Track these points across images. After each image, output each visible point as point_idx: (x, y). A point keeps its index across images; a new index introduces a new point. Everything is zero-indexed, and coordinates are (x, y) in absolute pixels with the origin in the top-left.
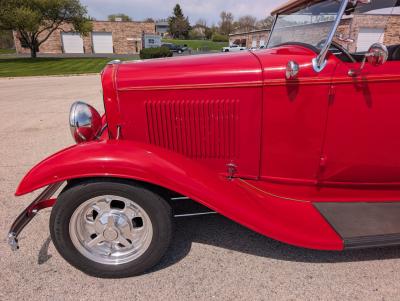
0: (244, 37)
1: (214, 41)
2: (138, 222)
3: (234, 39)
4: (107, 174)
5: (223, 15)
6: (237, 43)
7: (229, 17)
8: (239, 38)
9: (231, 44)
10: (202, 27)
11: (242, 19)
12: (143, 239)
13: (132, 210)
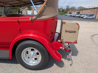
0: (71, 12)
1: (64, 12)
3: (69, 12)
5: (67, 6)
7: (69, 7)
8: (70, 12)
10: (61, 9)
11: (72, 7)
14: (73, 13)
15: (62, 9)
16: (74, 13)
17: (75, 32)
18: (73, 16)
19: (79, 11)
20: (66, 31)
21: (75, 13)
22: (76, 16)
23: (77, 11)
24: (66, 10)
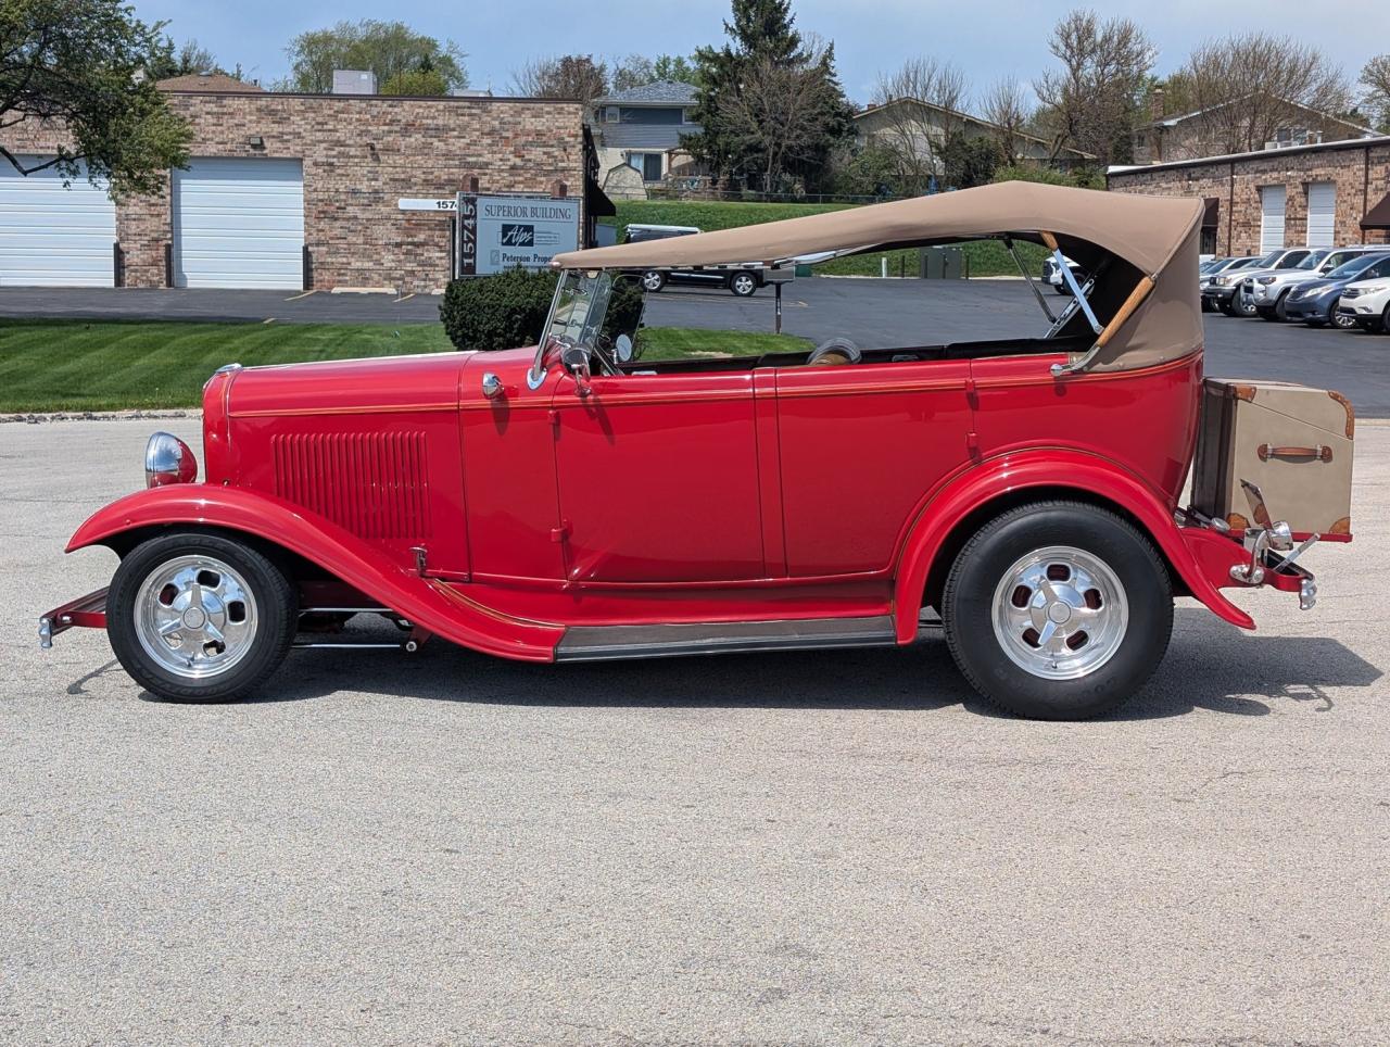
2: (236, 611)
4: (201, 520)
5: (1079, 40)
7: (1120, 47)
12: (241, 640)
13: (233, 586)
14: (1271, 234)
15: (944, 114)
16: (1296, 223)
17: (1327, 455)
18: (1269, 312)
20: (1263, 453)
21: (1321, 231)
22: (1354, 294)
23: (1371, 175)
24: (1070, 141)
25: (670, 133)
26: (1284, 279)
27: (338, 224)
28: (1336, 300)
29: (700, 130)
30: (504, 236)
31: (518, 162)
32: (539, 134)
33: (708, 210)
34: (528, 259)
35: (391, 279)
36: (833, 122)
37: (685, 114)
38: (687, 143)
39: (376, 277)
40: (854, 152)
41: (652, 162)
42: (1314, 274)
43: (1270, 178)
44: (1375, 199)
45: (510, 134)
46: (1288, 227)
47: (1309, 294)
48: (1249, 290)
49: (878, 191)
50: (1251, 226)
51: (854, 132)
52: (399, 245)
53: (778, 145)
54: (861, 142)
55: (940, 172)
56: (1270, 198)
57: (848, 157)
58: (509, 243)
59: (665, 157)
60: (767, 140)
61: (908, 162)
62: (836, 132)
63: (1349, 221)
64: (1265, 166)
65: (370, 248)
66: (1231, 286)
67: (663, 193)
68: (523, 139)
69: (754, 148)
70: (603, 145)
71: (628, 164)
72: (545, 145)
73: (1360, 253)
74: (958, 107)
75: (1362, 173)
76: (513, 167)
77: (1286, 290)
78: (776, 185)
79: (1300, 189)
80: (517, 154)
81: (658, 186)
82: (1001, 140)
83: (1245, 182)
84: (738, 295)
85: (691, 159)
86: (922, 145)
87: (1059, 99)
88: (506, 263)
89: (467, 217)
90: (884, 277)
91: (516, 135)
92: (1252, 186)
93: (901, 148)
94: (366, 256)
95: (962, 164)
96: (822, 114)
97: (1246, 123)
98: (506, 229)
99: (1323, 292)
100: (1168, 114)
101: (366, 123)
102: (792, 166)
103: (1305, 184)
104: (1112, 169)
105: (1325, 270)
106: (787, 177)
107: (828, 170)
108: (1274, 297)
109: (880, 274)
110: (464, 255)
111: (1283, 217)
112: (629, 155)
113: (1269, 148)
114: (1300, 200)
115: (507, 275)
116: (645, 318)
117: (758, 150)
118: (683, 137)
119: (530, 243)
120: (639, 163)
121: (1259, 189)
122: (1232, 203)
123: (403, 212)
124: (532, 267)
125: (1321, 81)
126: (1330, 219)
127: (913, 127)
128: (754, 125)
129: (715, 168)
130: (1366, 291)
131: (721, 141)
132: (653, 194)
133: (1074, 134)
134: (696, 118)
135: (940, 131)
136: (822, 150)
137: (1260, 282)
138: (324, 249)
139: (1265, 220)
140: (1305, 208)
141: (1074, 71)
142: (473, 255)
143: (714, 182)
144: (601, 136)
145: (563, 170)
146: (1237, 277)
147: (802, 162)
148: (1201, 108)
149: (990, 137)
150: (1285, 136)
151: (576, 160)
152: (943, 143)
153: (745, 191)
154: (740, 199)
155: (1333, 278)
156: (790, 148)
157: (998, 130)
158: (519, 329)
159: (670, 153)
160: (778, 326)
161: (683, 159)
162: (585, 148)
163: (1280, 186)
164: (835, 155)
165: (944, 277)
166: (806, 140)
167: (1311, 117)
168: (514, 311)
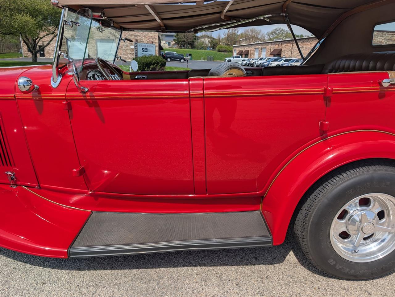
0: (247, 49)
1: (219, 51)
3: (238, 50)
6: (241, 54)
8: (242, 49)
9: (235, 54)
14: (256, 55)
19: (277, 47)
21: (263, 55)
22: (271, 64)
23: (272, 47)
24: (228, 42)
25: (172, 39)
26: (260, 62)
27: (122, 50)
28: (268, 65)
29: (176, 38)
30: (142, 50)
31: (148, 41)
32: (151, 36)
33: (177, 50)
34: (146, 54)
35: (130, 59)
36: (195, 38)
37: (174, 36)
38: (174, 40)
39: (127, 58)
40: (198, 42)
41: (169, 43)
42: (265, 61)
43: (257, 47)
44: (272, 50)
45: (147, 36)
46: (259, 54)
47: (264, 64)
48: (255, 63)
49: (201, 48)
50: (253, 54)
51: (198, 39)
52: (131, 53)
53: (187, 41)
54: (199, 41)
55: (210, 46)
56: (256, 50)
57: (197, 43)
58: (143, 51)
59: (171, 42)
60: (186, 40)
61: (205, 44)
62: (195, 39)
63: (268, 54)
64: (256, 45)
65: (127, 54)
66: (252, 63)
67: (171, 47)
68: (149, 37)
69: (184, 41)
70: (162, 40)
71: (166, 43)
72: (152, 38)
73: (271, 58)
74: (212, 36)
75: (270, 47)
76: (148, 42)
77: (261, 63)
78: (187, 47)
79: (261, 49)
80: (148, 40)
81: (170, 46)
82: (218, 41)
83: (253, 48)
84: (181, 62)
85: (175, 43)
86: (207, 41)
87: (226, 36)
88: (143, 55)
89: (136, 46)
90: (202, 60)
91: (148, 37)
92: (254, 48)
93: (204, 42)
94: (126, 55)
95: (213, 45)
96: (193, 36)
97: (251, 40)
98: (143, 49)
99: (266, 64)
100: (241, 38)
101: (125, 34)
102: (189, 44)
103: (262, 48)
104: (234, 46)
105: (266, 60)
106: (188, 46)
107: (194, 45)
108: (259, 64)
109: (201, 60)
110: (135, 53)
111: (258, 53)
112: (166, 42)
113: (256, 43)
114: (261, 50)
115: (143, 57)
116: (166, 65)
117: (185, 41)
118: (174, 39)
119: (147, 51)
120: (167, 43)
121: (255, 49)
122: (251, 51)
123: (131, 48)
124: (147, 56)
125: (262, 34)
126: (265, 53)
127: (206, 39)
128: (184, 38)
129: (178, 44)
130: (273, 64)
131: (179, 40)
132: (169, 48)
133: (228, 40)
134: (175, 37)
135: (210, 40)
136: (193, 42)
137: (257, 62)
138: (119, 54)
139: (255, 53)
140: (261, 51)
141: (229, 31)
142: (137, 53)
143: (178, 46)
144: (162, 39)
145: (155, 42)
146: (253, 61)
147: (190, 43)
148: (245, 37)
149: (217, 41)
150: (256, 41)
151: (157, 41)
152: (210, 41)
153: (183, 48)
154: (182, 48)
155: (268, 62)
156: (189, 41)
157: (218, 40)
158: (145, 66)
159: (172, 42)
160: (188, 67)
161: (174, 43)
162: (159, 39)
163: (258, 48)
164: (195, 42)
165: (210, 60)
166: (191, 40)
167: (260, 40)
168: (144, 63)
